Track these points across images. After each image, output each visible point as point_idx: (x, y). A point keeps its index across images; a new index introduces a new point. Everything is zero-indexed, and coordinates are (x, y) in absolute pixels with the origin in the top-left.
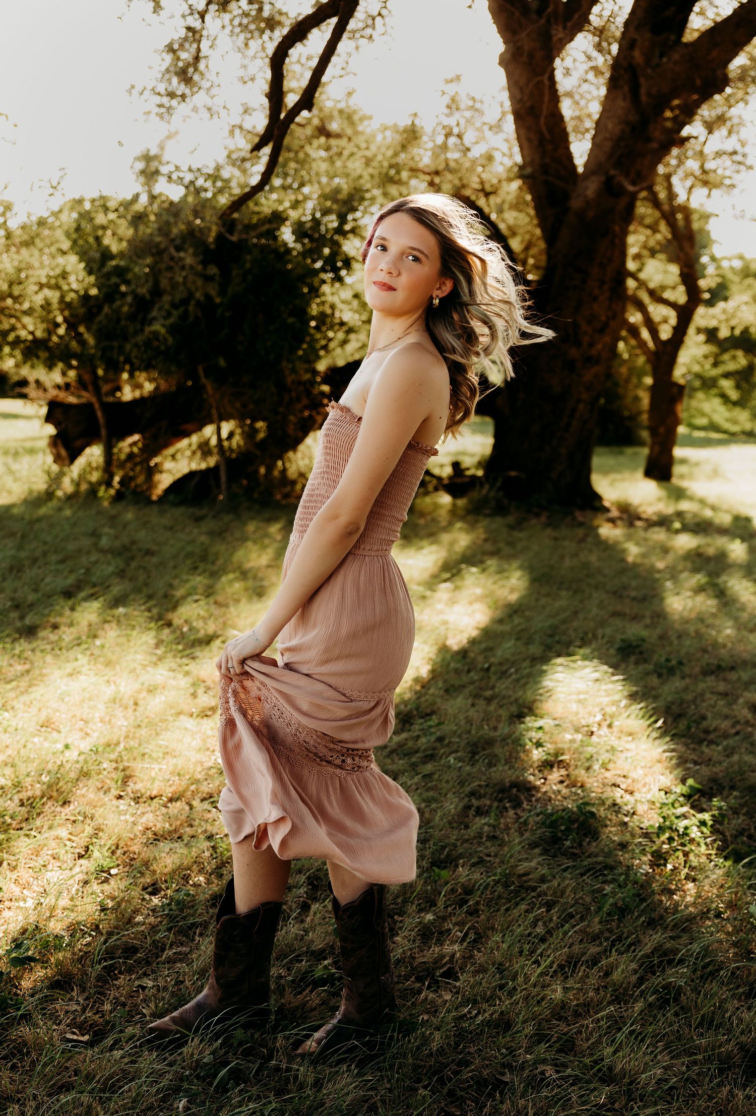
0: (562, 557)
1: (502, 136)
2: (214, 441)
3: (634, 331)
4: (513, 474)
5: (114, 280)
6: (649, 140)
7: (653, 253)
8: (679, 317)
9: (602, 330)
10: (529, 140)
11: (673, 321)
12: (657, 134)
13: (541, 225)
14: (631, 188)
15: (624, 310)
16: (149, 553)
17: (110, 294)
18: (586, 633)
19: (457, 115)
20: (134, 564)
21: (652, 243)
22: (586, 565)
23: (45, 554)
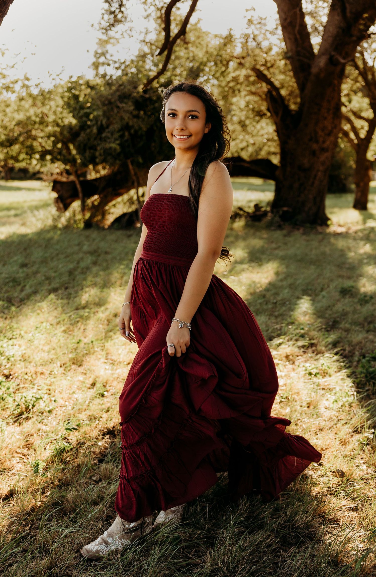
0: (311, 250)
1: (276, 36)
2: (135, 197)
3: (346, 134)
4: (285, 209)
5: (84, 119)
6: (352, 36)
7: (355, 92)
8: (370, 126)
9: (329, 134)
10: (290, 39)
11: (366, 128)
12: (355, 32)
13: (297, 82)
14: (342, 61)
15: (340, 123)
16: (106, 253)
17: (83, 127)
18: (324, 285)
19: (253, 27)
20: (101, 258)
21: (355, 88)
22: (324, 254)
23: (57, 255)
